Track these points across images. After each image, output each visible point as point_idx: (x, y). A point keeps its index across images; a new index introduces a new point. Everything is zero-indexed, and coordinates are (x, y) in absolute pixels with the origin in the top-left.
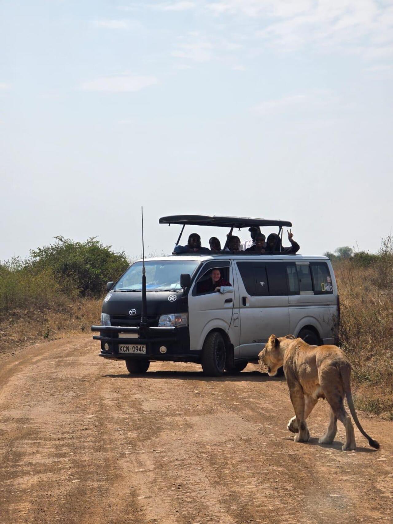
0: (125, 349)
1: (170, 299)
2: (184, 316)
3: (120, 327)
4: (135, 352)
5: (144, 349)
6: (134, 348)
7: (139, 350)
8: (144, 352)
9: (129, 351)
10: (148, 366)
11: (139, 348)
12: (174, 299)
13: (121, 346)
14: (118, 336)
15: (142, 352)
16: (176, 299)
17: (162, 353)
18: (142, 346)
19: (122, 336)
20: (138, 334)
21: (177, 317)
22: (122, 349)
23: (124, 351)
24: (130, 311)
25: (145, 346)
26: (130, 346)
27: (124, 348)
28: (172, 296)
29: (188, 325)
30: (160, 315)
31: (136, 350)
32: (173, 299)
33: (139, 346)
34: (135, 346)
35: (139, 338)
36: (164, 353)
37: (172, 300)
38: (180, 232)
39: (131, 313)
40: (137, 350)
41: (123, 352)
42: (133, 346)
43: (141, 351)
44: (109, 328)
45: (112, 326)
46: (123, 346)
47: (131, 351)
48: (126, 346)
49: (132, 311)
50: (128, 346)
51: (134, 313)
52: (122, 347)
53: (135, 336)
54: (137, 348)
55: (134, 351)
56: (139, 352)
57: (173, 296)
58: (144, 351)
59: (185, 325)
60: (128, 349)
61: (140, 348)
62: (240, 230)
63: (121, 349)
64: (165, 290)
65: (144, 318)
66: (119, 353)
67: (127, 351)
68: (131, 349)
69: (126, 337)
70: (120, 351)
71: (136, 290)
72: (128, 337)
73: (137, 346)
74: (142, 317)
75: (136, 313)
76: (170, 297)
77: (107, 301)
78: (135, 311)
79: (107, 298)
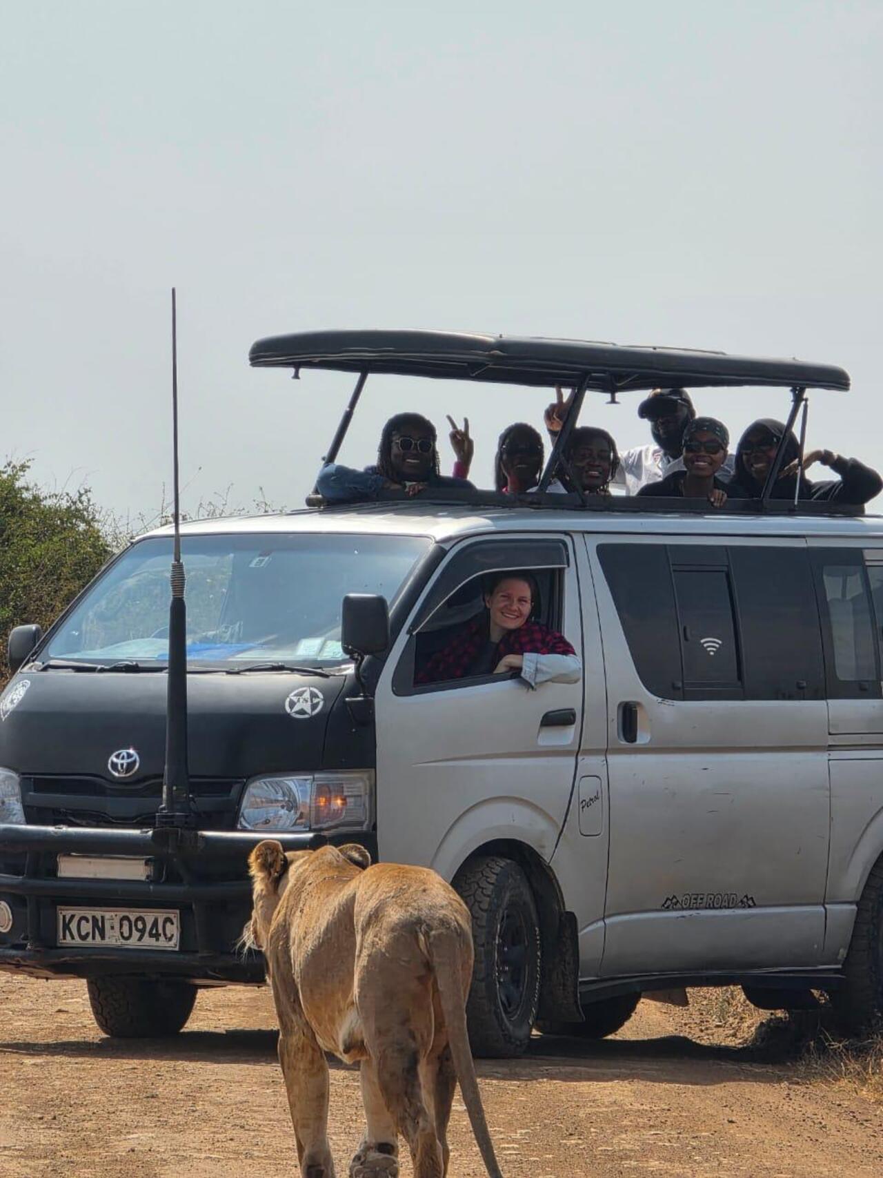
0: (87, 927)
1: (292, 704)
2: (355, 781)
3: (65, 829)
4: (133, 943)
5: (173, 930)
6: (126, 923)
7: (151, 935)
8: (173, 944)
9: (103, 937)
10: (186, 1006)
11: (148, 928)
12: (314, 707)
13: (68, 912)
14: (53, 871)
15: (162, 943)
16: (321, 703)
18: (161, 915)
19: (72, 868)
20: (147, 862)
21: (322, 790)
22: (73, 926)
23: (84, 938)
24: (113, 758)
25: (174, 915)
26: (111, 916)
27: (83, 922)
28: (301, 694)
29: (375, 827)
30: (248, 777)
31: (136, 935)
32: (307, 707)
33: (150, 916)
34: (133, 919)
35: (151, 880)
37: (302, 712)
38: (345, 407)
39: (114, 766)
40: (142, 931)
41: (78, 941)
42: (122, 912)
43: (157, 936)
44: (17, 831)
45: (29, 822)
46: (79, 912)
47: (113, 939)
48: (89, 913)
49: (123, 760)
50: (98, 913)
51: (130, 766)
52: (73, 916)
53: (134, 870)
54: (140, 926)
55: (127, 938)
56: (148, 942)
57: (307, 695)
58: (170, 939)
59: (361, 824)
60: (99, 928)
61: (155, 923)
62: (613, 401)
63: (66, 927)
64: (274, 664)
65: (175, 788)
66: (59, 945)
67: (94, 938)
68: (112, 928)
69: (91, 876)
70: (64, 938)
71: (140, 665)
72: (99, 876)
73: (142, 914)
74: (164, 787)
75: (137, 765)
76: (295, 699)
77: (8, 713)
78: (135, 756)
79: (11, 696)
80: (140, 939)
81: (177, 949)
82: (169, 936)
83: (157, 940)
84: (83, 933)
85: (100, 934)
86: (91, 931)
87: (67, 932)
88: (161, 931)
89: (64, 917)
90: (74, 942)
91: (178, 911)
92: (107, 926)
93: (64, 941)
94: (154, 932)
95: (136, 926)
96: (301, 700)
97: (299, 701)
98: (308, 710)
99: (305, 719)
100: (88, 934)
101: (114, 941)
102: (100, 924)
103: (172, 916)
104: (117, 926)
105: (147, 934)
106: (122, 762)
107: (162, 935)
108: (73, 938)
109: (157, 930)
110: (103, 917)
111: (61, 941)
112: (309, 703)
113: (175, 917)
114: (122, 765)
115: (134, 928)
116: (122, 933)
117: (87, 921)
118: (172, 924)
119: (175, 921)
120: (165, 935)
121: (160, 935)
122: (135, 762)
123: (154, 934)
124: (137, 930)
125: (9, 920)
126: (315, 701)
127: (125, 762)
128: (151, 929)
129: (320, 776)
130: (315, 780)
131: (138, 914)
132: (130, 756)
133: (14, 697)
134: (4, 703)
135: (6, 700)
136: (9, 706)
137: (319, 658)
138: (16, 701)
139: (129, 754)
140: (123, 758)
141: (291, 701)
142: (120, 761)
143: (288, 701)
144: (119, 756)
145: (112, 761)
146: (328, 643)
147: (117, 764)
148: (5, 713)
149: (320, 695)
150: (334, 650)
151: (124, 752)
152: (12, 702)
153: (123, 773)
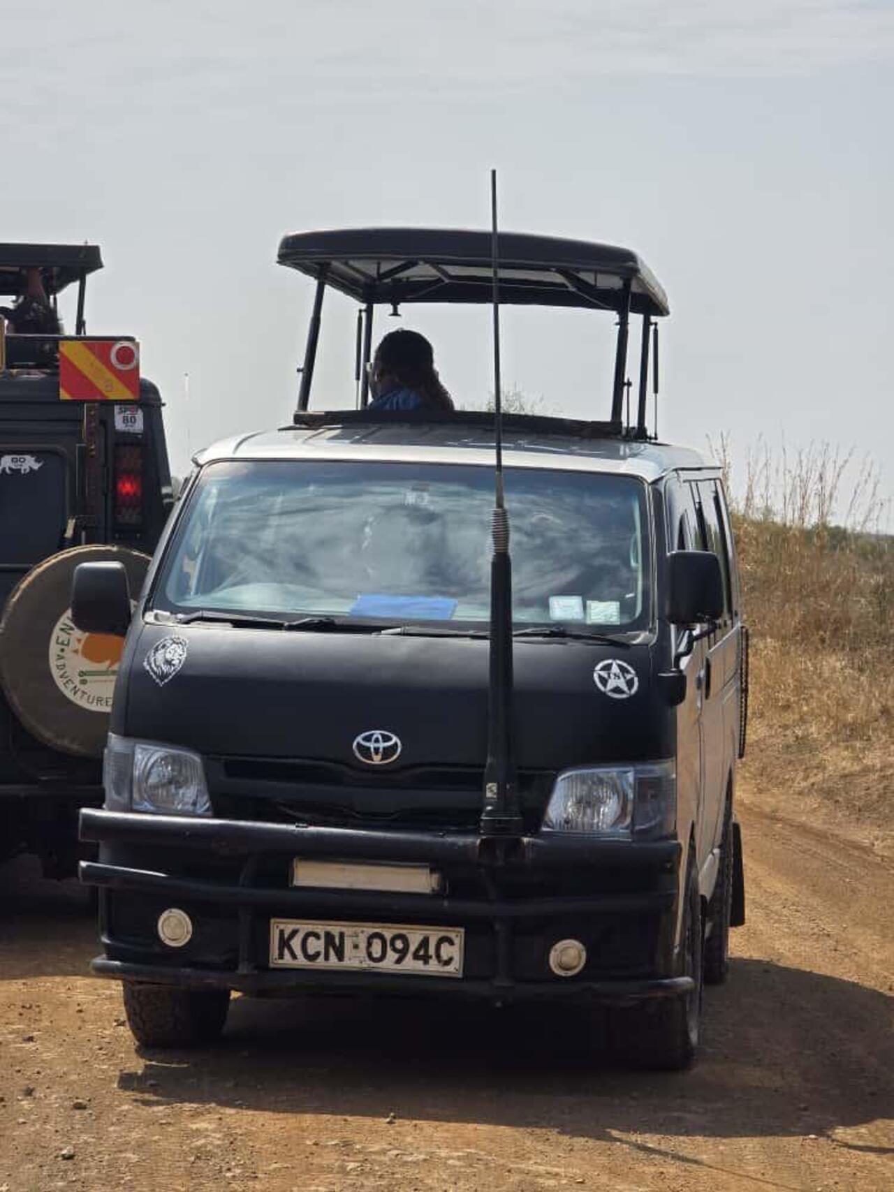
0: (315, 945)
1: (604, 681)
4: (389, 964)
5: (454, 952)
6: (377, 942)
7: (416, 956)
8: (454, 968)
9: (340, 956)
11: (412, 948)
12: (630, 683)
13: (288, 926)
14: (287, 875)
15: (433, 967)
16: (635, 681)
17: (559, 978)
18: (434, 934)
19: (308, 875)
20: (432, 871)
22: (296, 944)
23: (308, 957)
24: (359, 739)
25: (458, 935)
26: (356, 934)
27: (311, 940)
28: (607, 668)
30: (556, 769)
31: (392, 956)
32: (622, 684)
33: (415, 936)
34: (388, 935)
35: (436, 895)
36: (570, 973)
37: (617, 690)
39: (365, 751)
40: (403, 953)
41: (302, 962)
42: (370, 929)
43: (426, 959)
46: (305, 927)
47: (354, 960)
48: (320, 927)
49: (377, 743)
50: (335, 928)
51: (388, 752)
52: (294, 933)
54: (399, 945)
55: (378, 960)
56: (411, 965)
57: (615, 669)
58: (448, 962)
60: (335, 946)
61: (425, 943)
63: (285, 943)
64: (554, 629)
65: (508, 786)
66: (271, 965)
67: (327, 958)
68: (356, 947)
69: (345, 886)
70: (281, 956)
73: (404, 932)
74: (490, 785)
75: (399, 750)
76: (604, 674)
77: (170, 677)
78: (395, 739)
79: (160, 656)
80: (399, 961)
81: (460, 976)
82: (445, 957)
83: (426, 962)
84: (311, 951)
85: (337, 955)
86: (323, 951)
87: (286, 952)
88: (432, 951)
89: (282, 932)
90: (295, 962)
91: (462, 930)
92: (348, 944)
93: (280, 961)
94: (422, 953)
95: (392, 944)
96: (612, 676)
97: (609, 677)
98: (625, 689)
99: (622, 700)
100: (317, 954)
101: (357, 962)
102: (337, 941)
103: (452, 935)
104: (363, 945)
105: (409, 956)
106: (377, 745)
107: (434, 957)
108: (294, 956)
109: (427, 951)
110: (342, 935)
111: (275, 960)
112: (622, 679)
113: (457, 936)
114: (377, 750)
115: (389, 949)
116: (370, 955)
117: (317, 936)
118: (451, 943)
119: (457, 941)
120: (438, 956)
121: (431, 957)
122: (396, 744)
123: (421, 956)
124: (395, 950)
125: (188, 932)
126: (629, 677)
127: (382, 745)
128: (417, 950)
129: (640, 767)
130: (636, 772)
131: (396, 932)
132: (386, 739)
133: (169, 656)
134: (150, 664)
135: (152, 660)
136: (165, 668)
137: (589, 622)
138: (176, 662)
139: (383, 736)
140: (377, 741)
141: (600, 677)
142: (372, 745)
143: (596, 676)
144: (368, 739)
145: (359, 744)
146: (588, 602)
147: (369, 748)
148: (163, 676)
149: (629, 668)
150: (604, 612)
151: (377, 734)
152: (169, 662)
153: (377, 759)
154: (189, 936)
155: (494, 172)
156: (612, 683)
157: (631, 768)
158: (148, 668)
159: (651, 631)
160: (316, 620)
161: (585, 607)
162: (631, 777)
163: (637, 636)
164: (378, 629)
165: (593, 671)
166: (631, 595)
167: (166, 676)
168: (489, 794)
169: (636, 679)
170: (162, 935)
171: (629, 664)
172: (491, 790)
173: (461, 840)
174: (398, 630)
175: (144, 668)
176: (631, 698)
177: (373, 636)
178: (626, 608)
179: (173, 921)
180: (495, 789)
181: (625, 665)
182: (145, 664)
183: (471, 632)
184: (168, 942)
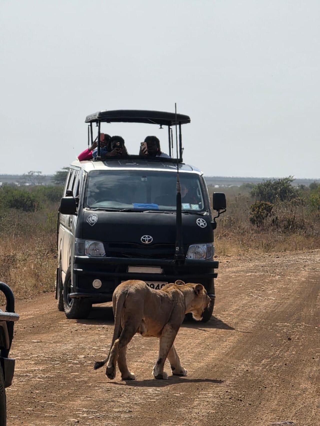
1: (199, 224)
11: (155, 287)
12: (205, 224)
14: (127, 270)
18: (160, 284)
19: (132, 270)
20: (162, 268)
21: (208, 248)
24: (142, 237)
28: (199, 220)
30: (189, 244)
32: (203, 224)
33: (156, 284)
34: (150, 283)
35: (162, 274)
37: (202, 226)
51: (149, 240)
53: (158, 271)
54: (152, 286)
57: (201, 221)
61: (158, 286)
64: (185, 211)
65: (181, 248)
69: (141, 272)
71: (132, 210)
72: (143, 272)
73: (153, 283)
74: (177, 247)
75: (152, 240)
77: (94, 224)
78: (151, 237)
79: (90, 219)
88: (160, 287)
91: (168, 282)
94: (157, 288)
98: (204, 225)
99: (204, 228)
114: (147, 240)
122: (151, 239)
126: (204, 223)
127: (148, 239)
129: (208, 244)
130: (207, 245)
131: (152, 283)
132: (149, 237)
133: (93, 219)
134: (88, 221)
135: (89, 220)
136: (93, 222)
137: (192, 210)
138: (95, 220)
139: (148, 237)
140: (147, 238)
141: (198, 223)
142: (146, 239)
143: (197, 222)
144: (145, 237)
145: (142, 239)
146: (191, 205)
147: (145, 240)
148: (92, 224)
149: (204, 221)
150: (195, 207)
151: (147, 236)
152: (93, 220)
153: (147, 242)
154: (101, 286)
155: (176, 104)
156: (201, 224)
157: (206, 244)
158: (88, 222)
159: (207, 212)
160: (127, 210)
161: (191, 206)
162: (205, 246)
163: (204, 213)
164: (143, 211)
165: (196, 221)
166: (200, 203)
167: (93, 224)
168: (177, 250)
169: (206, 223)
170: (94, 286)
171: (204, 220)
172: (177, 249)
173: (169, 261)
174: (148, 211)
175: (87, 222)
176: (205, 227)
177: (142, 213)
178: (200, 206)
179: (97, 282)
180: (178, 248)
181: (203, 220)
182: (87, 221)
183: (165, 212)
184: (95, 287)
